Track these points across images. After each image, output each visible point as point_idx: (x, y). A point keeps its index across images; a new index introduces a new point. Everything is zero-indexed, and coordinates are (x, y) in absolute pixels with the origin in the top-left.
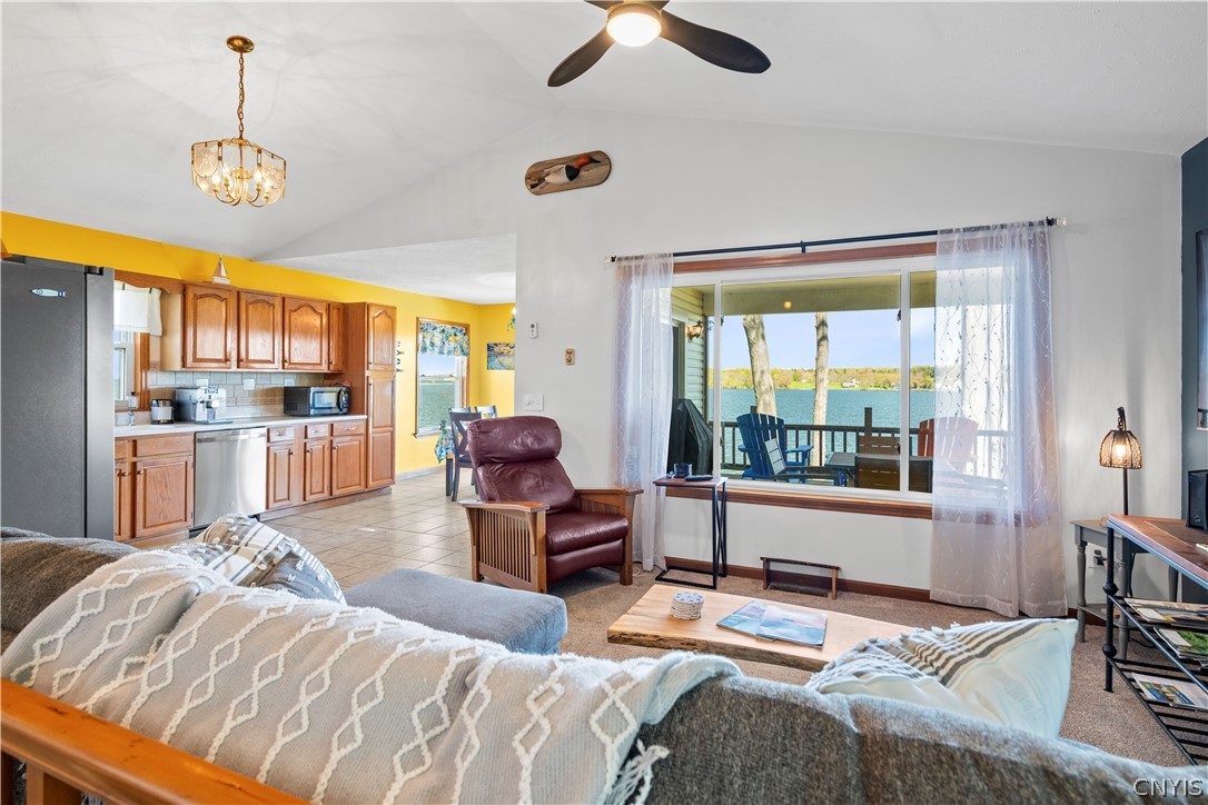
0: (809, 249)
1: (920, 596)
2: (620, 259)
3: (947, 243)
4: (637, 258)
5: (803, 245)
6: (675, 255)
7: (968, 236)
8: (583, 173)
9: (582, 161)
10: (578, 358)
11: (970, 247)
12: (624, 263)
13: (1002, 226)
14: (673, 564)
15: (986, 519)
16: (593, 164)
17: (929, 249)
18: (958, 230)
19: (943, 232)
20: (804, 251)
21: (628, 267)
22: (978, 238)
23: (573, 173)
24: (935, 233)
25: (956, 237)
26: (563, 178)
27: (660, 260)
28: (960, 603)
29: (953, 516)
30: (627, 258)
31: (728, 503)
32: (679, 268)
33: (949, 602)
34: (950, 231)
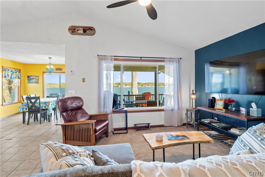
0: (142, 59)
1: (162, 126)
2: (100, 56)
3: (166, 60)
4: (104, 56)
5: (141, 58)
6: (114, 56)
7: (170, 59)
8: (87, 31)
9: (88, 28)
10: (86, 80)
11: (170, 61)
12: (100, 57)
13: (175, 58)
14: (115, 130)
15: (172, 110)
16: (90, 30)
17: (164, 61)
18: (168, 58)
19: (166, 58)
20: (141, 59)
21: (101, 58)
22: (171, 60)
23: (85, 31)
24: (165, 58)
25: (168, 59)
26: (81, 31)
27: (111, 57)
28: (169, 126)
29: (168, 110)
30: (102, 56)
31: (128, 113)
32: (115, 60)
33: (167, 126)
34: (167, 58)
